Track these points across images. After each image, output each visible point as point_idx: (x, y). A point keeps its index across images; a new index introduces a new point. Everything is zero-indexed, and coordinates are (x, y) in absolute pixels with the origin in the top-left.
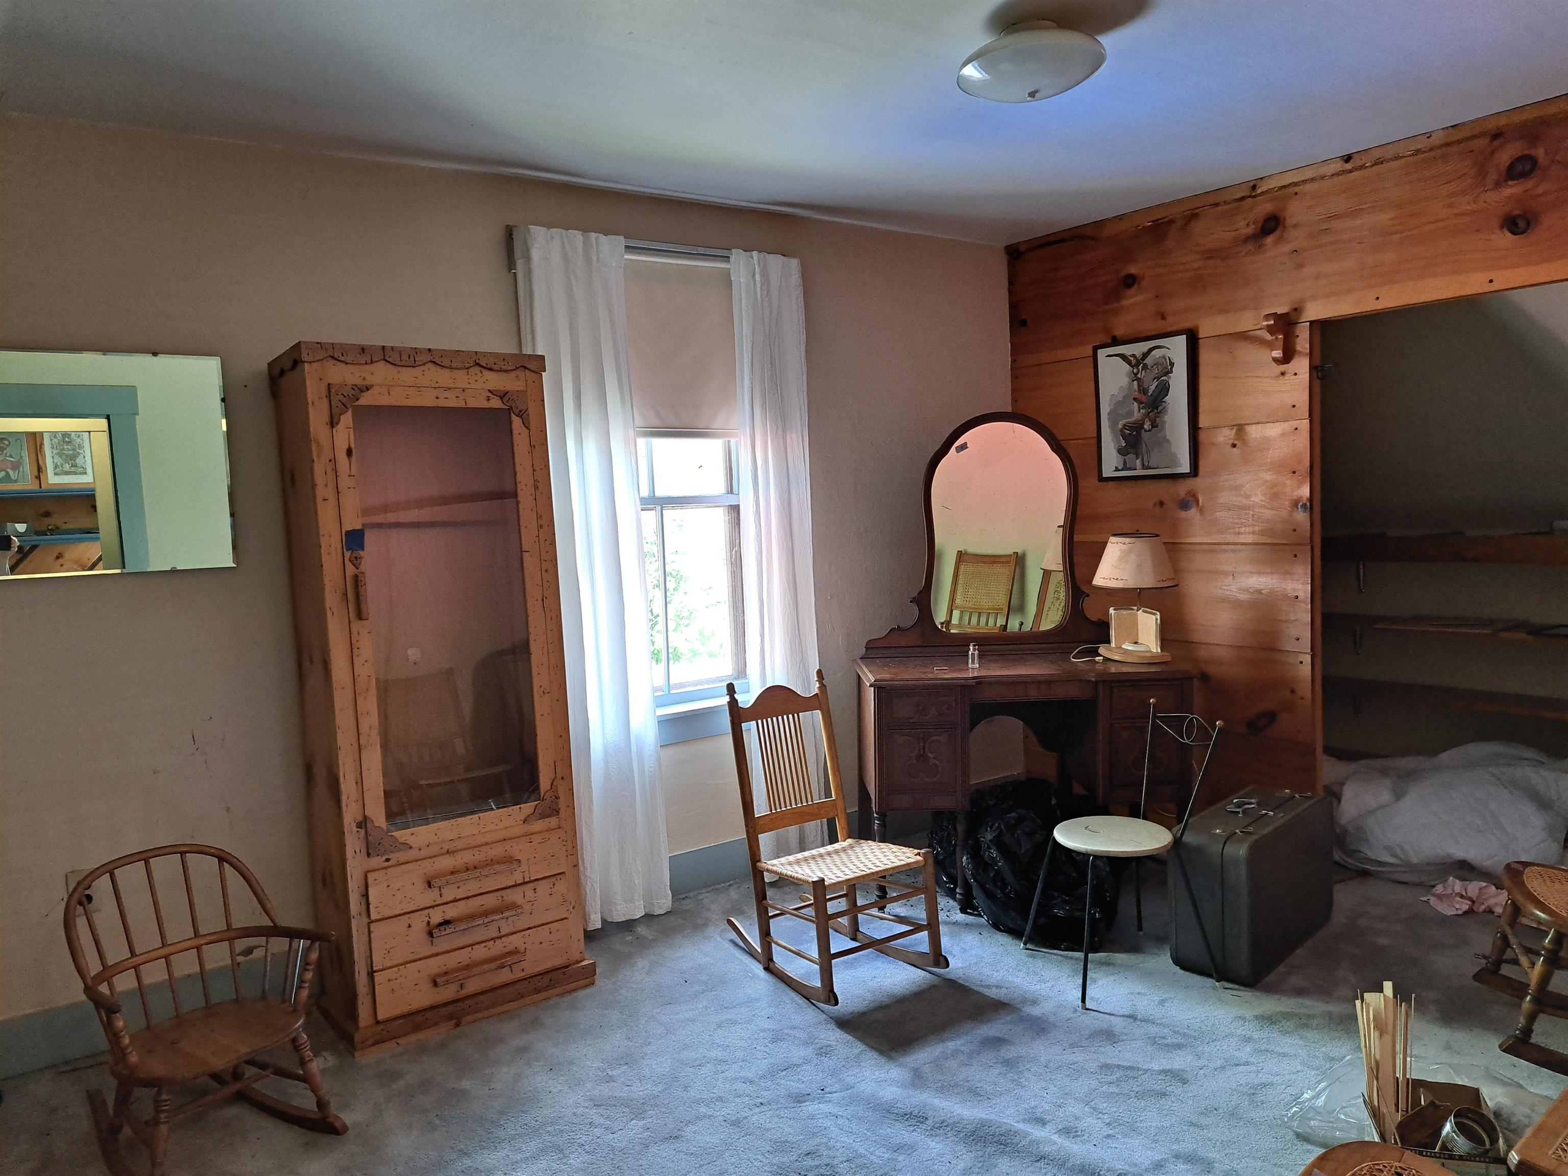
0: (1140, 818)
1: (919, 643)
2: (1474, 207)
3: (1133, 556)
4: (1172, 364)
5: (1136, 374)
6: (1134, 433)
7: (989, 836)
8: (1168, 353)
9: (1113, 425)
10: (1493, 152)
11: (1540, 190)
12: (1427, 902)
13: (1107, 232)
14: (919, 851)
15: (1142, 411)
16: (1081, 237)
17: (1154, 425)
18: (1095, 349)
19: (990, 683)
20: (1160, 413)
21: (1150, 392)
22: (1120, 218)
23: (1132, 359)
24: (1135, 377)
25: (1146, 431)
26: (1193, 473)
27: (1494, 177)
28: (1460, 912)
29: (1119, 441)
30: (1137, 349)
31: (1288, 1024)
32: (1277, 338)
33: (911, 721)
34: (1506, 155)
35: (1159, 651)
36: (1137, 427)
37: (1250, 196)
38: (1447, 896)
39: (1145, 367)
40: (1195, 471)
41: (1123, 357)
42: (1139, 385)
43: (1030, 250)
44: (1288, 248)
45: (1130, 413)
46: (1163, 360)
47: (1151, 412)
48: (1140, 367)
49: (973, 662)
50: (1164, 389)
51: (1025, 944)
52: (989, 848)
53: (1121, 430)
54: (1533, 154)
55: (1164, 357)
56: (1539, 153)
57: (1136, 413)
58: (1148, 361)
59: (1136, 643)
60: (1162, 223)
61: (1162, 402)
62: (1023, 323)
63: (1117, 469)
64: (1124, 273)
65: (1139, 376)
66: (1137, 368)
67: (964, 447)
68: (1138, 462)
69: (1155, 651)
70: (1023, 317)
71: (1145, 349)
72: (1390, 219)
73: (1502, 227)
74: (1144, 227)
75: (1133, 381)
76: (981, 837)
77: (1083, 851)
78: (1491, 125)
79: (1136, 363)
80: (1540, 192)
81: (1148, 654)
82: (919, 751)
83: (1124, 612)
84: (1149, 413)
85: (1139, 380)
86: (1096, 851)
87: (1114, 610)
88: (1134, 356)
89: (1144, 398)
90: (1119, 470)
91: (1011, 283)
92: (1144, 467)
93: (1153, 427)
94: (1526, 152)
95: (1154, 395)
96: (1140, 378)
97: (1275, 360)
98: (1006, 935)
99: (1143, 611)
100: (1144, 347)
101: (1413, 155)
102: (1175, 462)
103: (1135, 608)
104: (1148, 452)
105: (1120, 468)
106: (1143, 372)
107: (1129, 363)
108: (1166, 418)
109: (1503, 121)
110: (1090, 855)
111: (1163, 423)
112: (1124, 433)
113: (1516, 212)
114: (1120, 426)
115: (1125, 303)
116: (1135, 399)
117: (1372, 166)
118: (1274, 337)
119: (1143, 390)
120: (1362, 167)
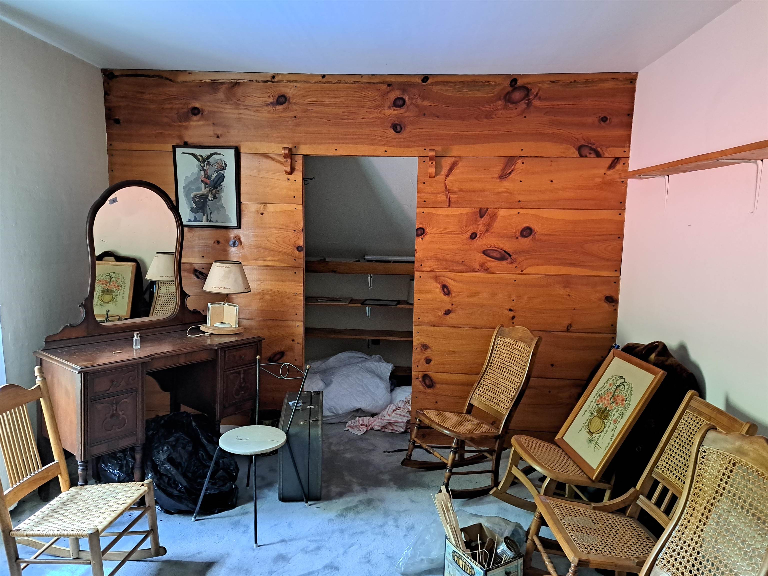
0: (256, 425)
1: (85, 334)
2: (379, 115)
3: (232, 275)
4: (226, 165)
5: (203, 167)
6: (202, 201)
7: (163, 457)
8: (224, 158)
9: (187, 195)
10: (388, 93)
11: (406, 115)
12: (348, 431)
13: (182, 79)
14: (142, 483)
15: (208, 189)
16: (161, 77)
17: (215, 198)
18: (174, 148)
19: (159, 358)
20: (219, 191)
21: (213, 179)
22: (190, 73)
23: (200, 157)
24: (203, 169)
25: (210, 200)
26: (239, 227)
27: (389, 104)
28: (363, 433)
29: (191, 205)
30: (205, 153)
31: (351, 514)
32: (287, 161)
33: (108, 392)
34: (393, 95)
35: (237, 326)
36: (205, 198)
37: (271, 82)
38: (356, 426)
39: (209, 164)
40: (239, 226)
41: (194, 155)
42: (205, 174)
43: (122, 76)
44: (292, 114)
45: (199, 189)
46: (221, 162)
47: (213, 190)
48: (206, 163)
49: (136, 345)
50: (221, 178)
51: (195, 518)
52: (163, 464)
53: (193, 198)
54: (404, 98)
55: (221, 160)
56: (407, 98)
57: (204, 190)
58: (211, 160)
59: (222, 323)
60: (217, 83)
61: (220, 185)
62: (118, 122)
63: (190, 221)
64: (191, 106)
65: (205, 168)
66: (204, 163)
67: (115, 201)
68: (205, 218)
69: (235, 327)
70: (117, 118)
71: (209, 154)
72: (343, 112)
73: (391, 127)
74: (205, 82)
75: (201, 171)
76: (156, 458)
77: (249, 454)
78: (388, 80)
79: (203, 160)
80: (406, 116)
81: (232, 329)
82: (113, 411)
83: (217, 306)
84: (212, 190)
85: (205, 171)
86: (257, 452)
87: (211, 305)
88: (201, 156)
89: (208, 182)
90: (191, 221)
91: (106, 94)
92: (208, 221)
93: (214, 199)
94: (401, 96)
95: (215, 180)
96: (206, 170)
97: (286, 172)
98: (177, 515)
99: (228, 305)
100: (208, 152)
101: (353, 84)
102: (228, 219)
103: (222, 303)
104: (211, 213)
105: (192, 220)
106: (208, 166)
107: (199, 160)
108: (222, 194)
109: (393, 80)
110: (253, 456)
111: (221, 198)
112: (196, 200)
113: (397, 123)
114: (192, 195)
115: (192, 123)
116: (202, 181)
117: (334, 83)
118: (286, 160)
119: (208, 177)
120: (330, 83)
